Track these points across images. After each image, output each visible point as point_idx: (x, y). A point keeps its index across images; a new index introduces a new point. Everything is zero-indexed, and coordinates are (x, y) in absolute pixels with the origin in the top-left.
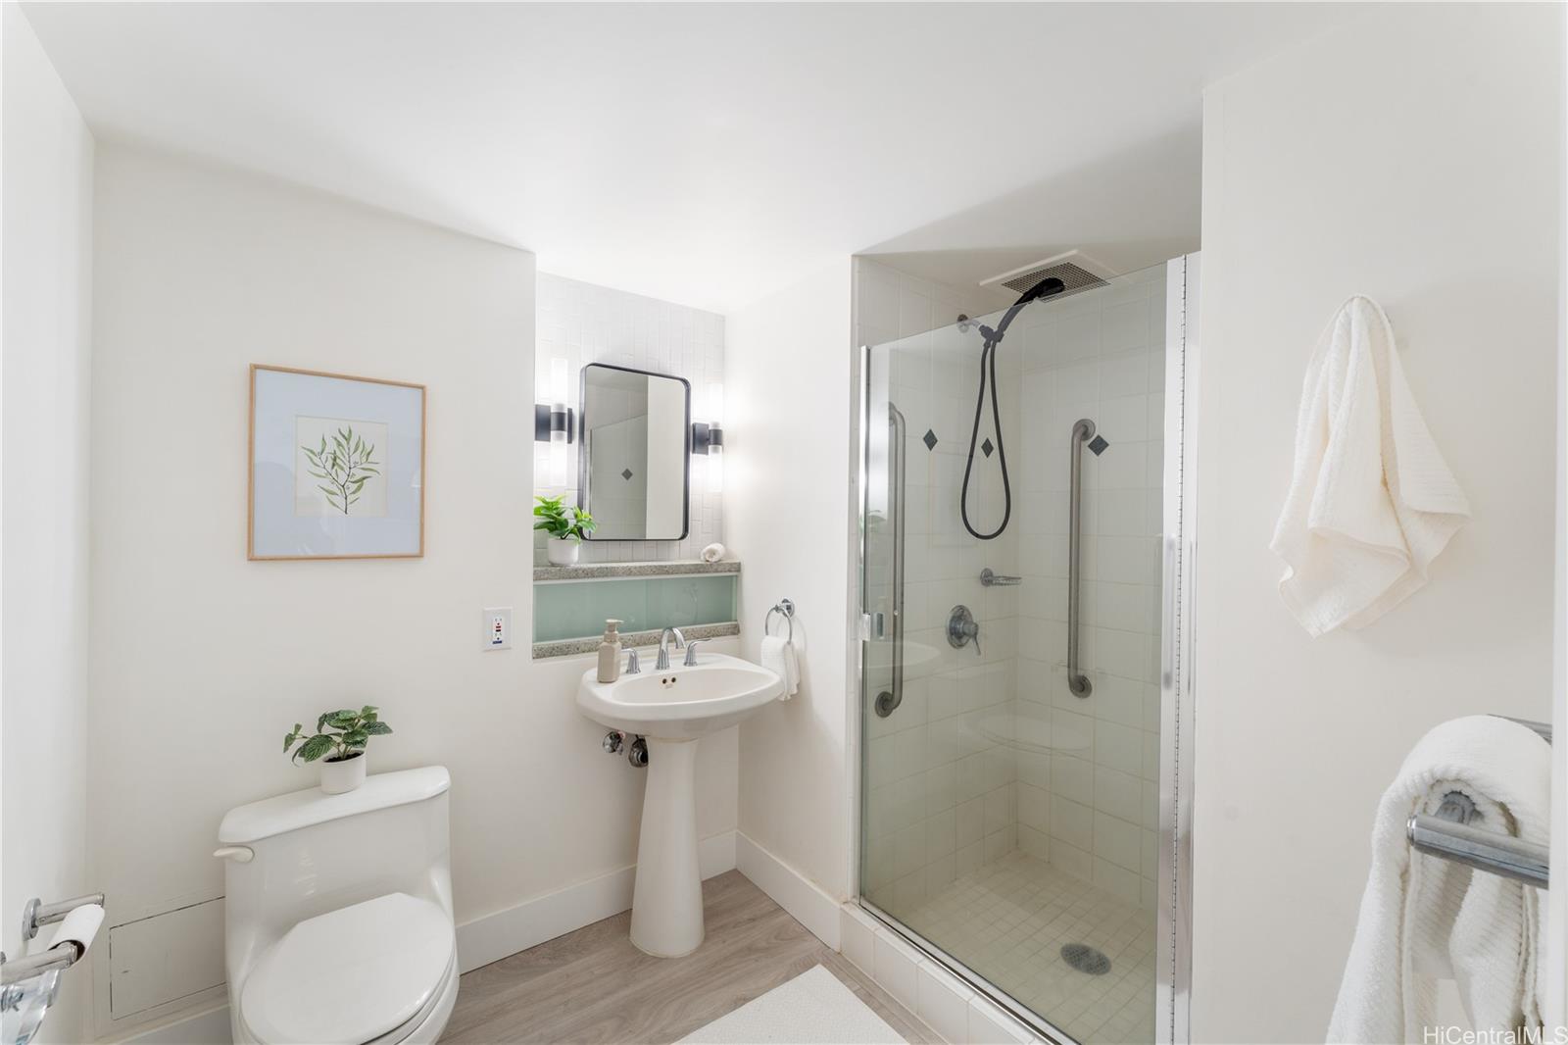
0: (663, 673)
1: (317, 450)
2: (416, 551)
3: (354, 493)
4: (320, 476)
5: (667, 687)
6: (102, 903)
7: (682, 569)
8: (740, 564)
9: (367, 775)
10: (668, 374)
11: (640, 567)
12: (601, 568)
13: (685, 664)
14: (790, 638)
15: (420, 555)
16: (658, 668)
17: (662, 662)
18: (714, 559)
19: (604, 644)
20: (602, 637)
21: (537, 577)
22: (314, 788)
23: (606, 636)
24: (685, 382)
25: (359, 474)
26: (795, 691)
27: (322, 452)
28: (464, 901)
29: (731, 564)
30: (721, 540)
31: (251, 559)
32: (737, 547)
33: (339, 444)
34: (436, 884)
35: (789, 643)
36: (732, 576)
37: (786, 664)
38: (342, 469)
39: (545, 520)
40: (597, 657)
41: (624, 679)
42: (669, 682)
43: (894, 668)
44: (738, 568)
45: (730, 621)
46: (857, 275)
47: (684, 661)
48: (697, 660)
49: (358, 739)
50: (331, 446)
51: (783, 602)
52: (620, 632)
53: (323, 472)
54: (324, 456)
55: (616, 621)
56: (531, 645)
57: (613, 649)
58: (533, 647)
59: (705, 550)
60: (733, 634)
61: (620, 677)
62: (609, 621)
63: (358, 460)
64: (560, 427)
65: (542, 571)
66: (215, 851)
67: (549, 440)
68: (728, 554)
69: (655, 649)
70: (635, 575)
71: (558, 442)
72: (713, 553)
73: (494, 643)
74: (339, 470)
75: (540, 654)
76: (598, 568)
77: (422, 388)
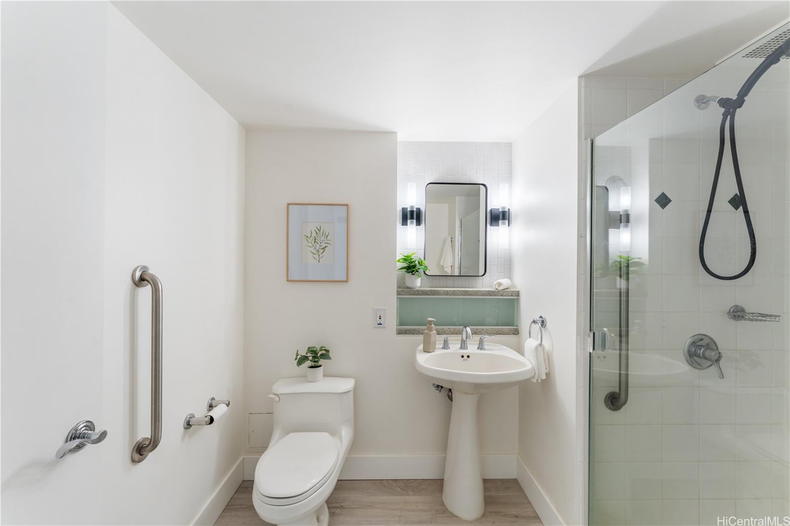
0: (463, 352)
1: (309, 236)
2: (345, 279)
3: (322, 253)
4: (310, 247)
5: (464, 360)
6: (228, 405)
7: (480, 293)
8: (519, 291)
9: (324, 376)
10: (475, 182)
11: (453, 291)
12: (432, 290)
13: (478, 348)
14: (541, 342)
15: (346, 281)
16: (461, 348)
17: (463, 345)
18: (501, 288)
19: (427, 331)
20: (426, 327)
21: (398, 293)
22: (304, 378)
23: (428, 327)
24: (484, 185)
25: (324, 245)
26: (544, 377)
27: (311, 236)
28: (354, 446)
29: (513, 292)
30: (510, 277)
31: (288, 281)
32: (519, 281)
33: (317, 233)
34: (343, 433)
35: (541, 345)
36: (514, 299)
37: (537, 358)
38: (318, 243)
39: (405, 265)
40: (423, 338)
41: (439, 352)
42: (465, 357)
43: (620, 374)
44: (518, 294)
45: (514, 326)
46: (583, 90)
47: (477, 346)
48: (485, 347)
49: (316, 360)
50: (314, 234)
51: (540, 318)
52: (435, 326)
53: (311, 245)
54: (311, 239)
55: (433, 319)
56: (395, 327)
57: (430, 335)
58: (397, 328)
59: (495, 283)
60: (514, 334)
61: (436, 350)
62: (429, 319)
63: (323, 239)
64: (412, 218)
65: (400, 291)
66: (269, 394)
67: (407, 225)
68: (513, 286)
69: (459, 337)
70: (450, 295)
71: (412, 226)
72: (500, 284)
73: (378, 324)
74: (317, 244)
75: (400, 332)
76: (430, 291)
77: (347, 205)
